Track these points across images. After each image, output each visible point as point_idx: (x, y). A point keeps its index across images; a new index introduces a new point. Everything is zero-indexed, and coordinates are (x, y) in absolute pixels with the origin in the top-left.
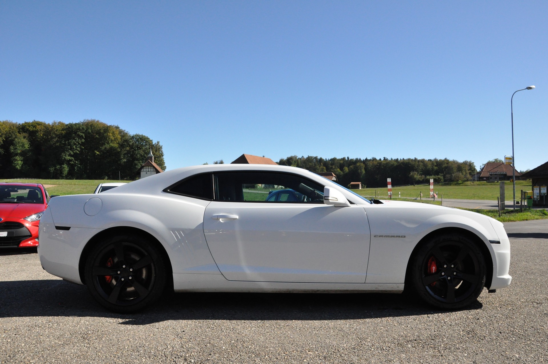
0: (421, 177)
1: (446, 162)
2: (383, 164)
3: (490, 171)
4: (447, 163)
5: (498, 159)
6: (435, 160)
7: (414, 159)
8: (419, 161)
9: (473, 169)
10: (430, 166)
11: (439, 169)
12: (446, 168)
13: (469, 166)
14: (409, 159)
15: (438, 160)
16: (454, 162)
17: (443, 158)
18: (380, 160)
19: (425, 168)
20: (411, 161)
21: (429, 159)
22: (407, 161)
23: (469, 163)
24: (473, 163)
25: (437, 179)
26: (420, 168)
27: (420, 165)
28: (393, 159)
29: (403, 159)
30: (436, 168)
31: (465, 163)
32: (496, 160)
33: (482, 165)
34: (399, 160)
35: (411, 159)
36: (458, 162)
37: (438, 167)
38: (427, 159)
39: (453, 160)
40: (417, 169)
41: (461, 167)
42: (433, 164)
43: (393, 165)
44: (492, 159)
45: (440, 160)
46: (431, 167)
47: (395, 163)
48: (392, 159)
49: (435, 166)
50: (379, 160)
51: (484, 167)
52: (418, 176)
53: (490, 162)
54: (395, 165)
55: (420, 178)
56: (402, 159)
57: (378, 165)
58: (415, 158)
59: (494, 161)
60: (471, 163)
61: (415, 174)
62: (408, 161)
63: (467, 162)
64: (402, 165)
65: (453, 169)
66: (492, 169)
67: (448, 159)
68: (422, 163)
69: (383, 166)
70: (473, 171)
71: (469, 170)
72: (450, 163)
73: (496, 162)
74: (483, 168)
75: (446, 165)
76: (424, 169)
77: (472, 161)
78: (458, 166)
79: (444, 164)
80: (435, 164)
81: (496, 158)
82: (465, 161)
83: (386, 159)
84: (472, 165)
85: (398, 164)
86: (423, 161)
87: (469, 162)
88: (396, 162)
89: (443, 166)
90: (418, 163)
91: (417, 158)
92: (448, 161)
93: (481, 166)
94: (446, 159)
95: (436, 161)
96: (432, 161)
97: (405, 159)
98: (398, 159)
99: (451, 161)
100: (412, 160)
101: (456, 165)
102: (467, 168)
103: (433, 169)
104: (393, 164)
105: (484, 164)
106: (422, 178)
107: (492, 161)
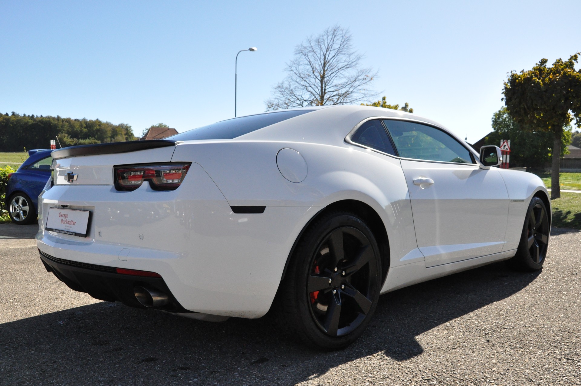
0: (73, 140)
1: (98, 123)
2: (12, 120)
3: (155, 136)
4: (99, 125)
5: (162, 124)
6: (84, 120)
7: (56, 117)
8: (63, 120)
9: (129, 134)
10: (77, 127)
11: (89, 132)
12: (98, 130)
13: (125, 130)
14: (49, 117)
15: (88, 120)
16: (108, 124)
17: (94, 119)
18: (7, 114)
19: (71, 129)
20: (52, 120)
21: (76, 118)
22: (47, 119)
23: (126, 127)
24: (130, 126)
25: (93, 143)
26: (64, 129)
27: (64, 125)
28: (27, 115)
29: (41, 116)
30: (85, 130)
31: (121, 126)
32: (161, 125)
33: (145, 130)
34: (35, 117)
35: (52, 117)
36: (112, 125)
37: (88, 129)
38: (73, 118)
39: (107, 122)
40: (61, 130)
41: (116, 131)
42: (81, 125)
43: (26, 123)
44: (156, 124)
45: (90, 121)
46: (80, 129)
47: (30, 121)
48: (24, 115)
49: (85, 128)
50: (5, 115)
51: (148, 132)
52: (69, 139)
53: (154, 126)
54: (30, 124)
55: (71, 141)
56: (39, 116)
57: (3, 122)
58: (58, 116)
59: (158, 126)
60: (128, 127)
61: (65, 137)
62: (49, 119)
63: (124, 125)
64: (40, 124)
65: (107, 132)
66: (157, 135)
67: (100, 119)
68: (67, 124)
69: (12, 123)
70: (130, 136)
71: (125, 135)
72: (103, 125)
73: (161, 127)
74: (147, 134)
75: (98, 127)
76: (70, 131)
77: (129, 125)
78: (112, 129)
79: (96, 126)
80: (85, 125)
81: (160, 123)
82: (122, 124)
83: (15, 114)
84: (129, 129)
85: (35, 122)
86: (68, 121)
87: (125, 125)
88: (31, 119)
89: (94, 128)
90: (62, 123)
91: (60, 116)
92: (100, 122)
93: (143, 131)
94: (98, 119)
95: (84, 122)
96: (80, 121)
97: (44, 116)
98: (33, 116)
99: (104, 123)
100: (54, 118)
101: (110, 128)
102: (124, 132)
103: (81, 131)
104: (28, 122)
105: (147, 129)
106: (73, 142)
107: (156, 125)
